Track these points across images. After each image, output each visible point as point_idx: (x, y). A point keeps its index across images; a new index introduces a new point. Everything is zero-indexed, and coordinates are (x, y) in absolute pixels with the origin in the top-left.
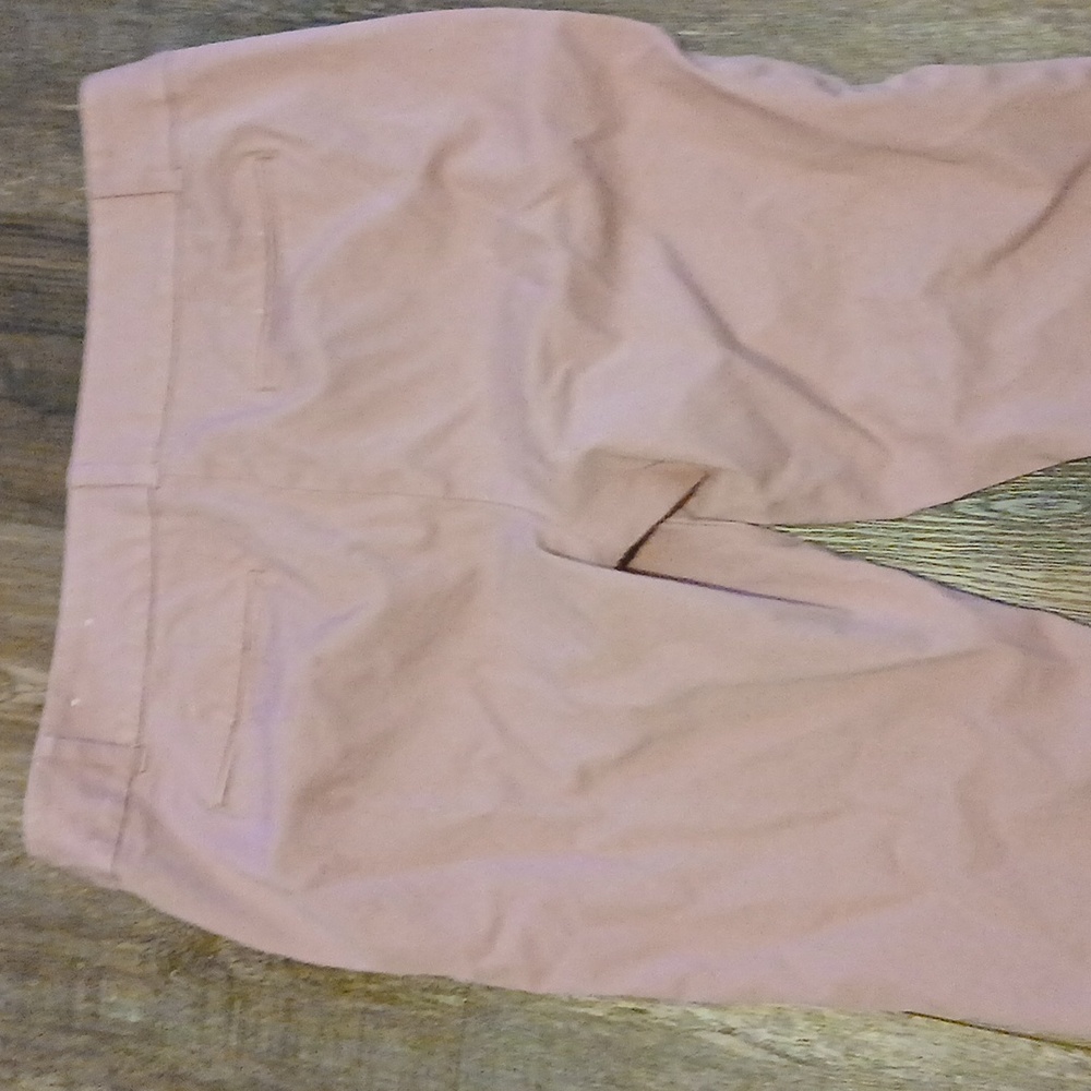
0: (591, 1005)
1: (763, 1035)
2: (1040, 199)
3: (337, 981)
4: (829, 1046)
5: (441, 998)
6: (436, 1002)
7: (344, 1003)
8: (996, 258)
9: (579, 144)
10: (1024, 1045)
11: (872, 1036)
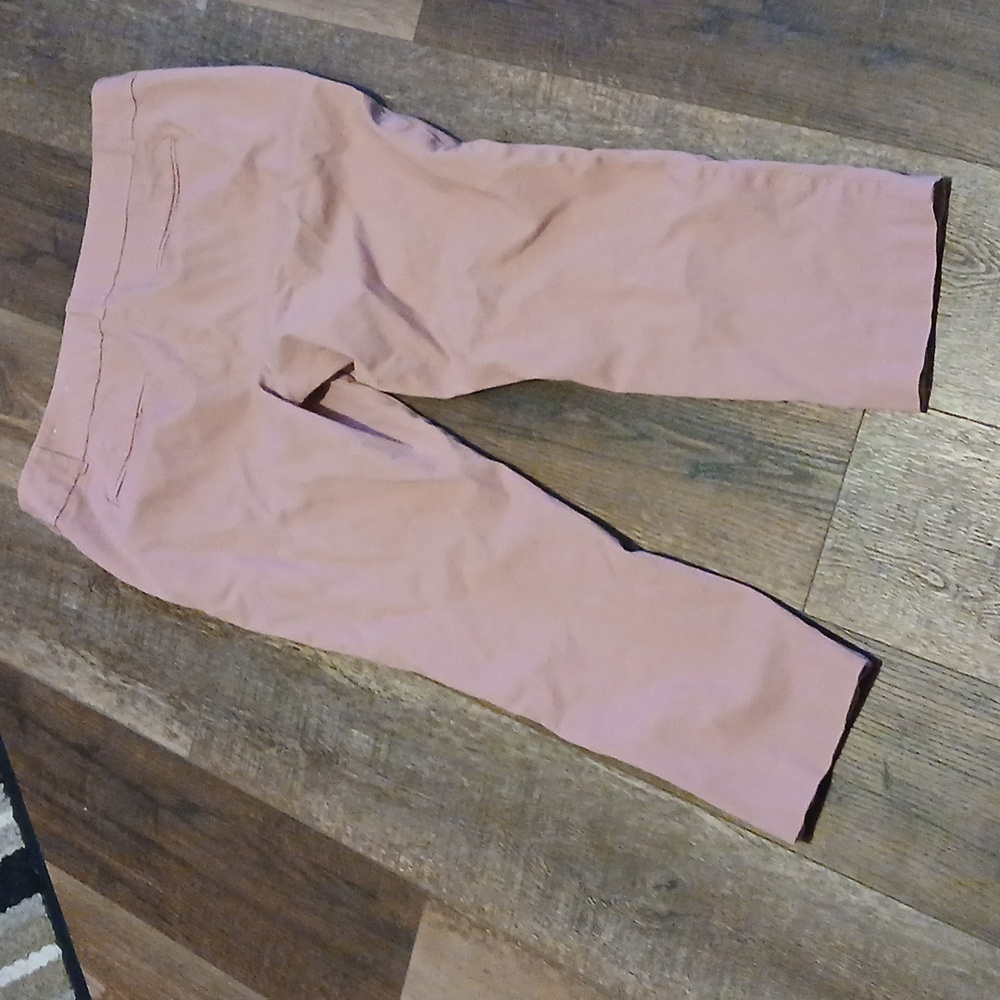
0: (275, 642)
1: (349, 672)
2: (530, 227)
3: (166, 607)
4: (377, 684)
5: (209, 624)
6: (207, 626)
7: (166, 618)
8: (505, 259)
9: (316, 156)
10: (464, 700)
11: (398, 683)
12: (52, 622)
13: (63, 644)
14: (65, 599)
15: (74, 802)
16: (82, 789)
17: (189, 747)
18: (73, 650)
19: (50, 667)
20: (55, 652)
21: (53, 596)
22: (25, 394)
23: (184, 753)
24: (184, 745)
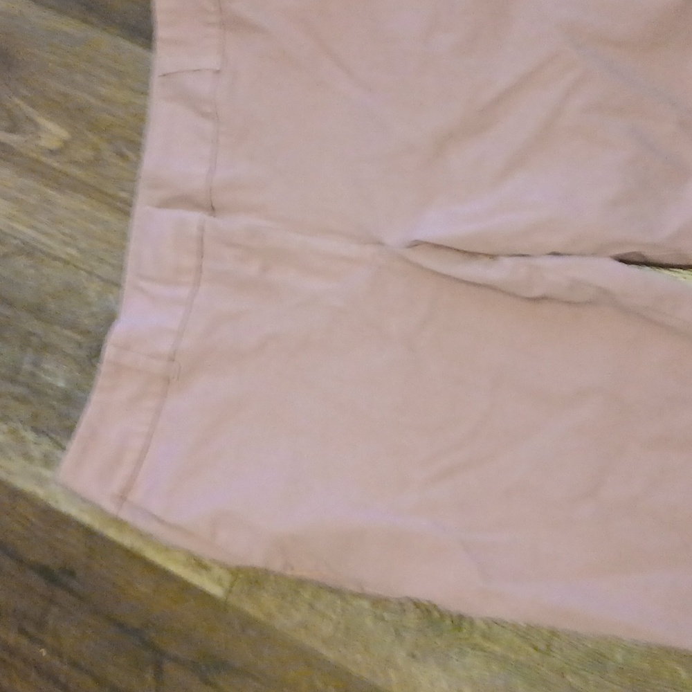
12: (22, 400)
13: (35, 430)
14: (46, 372)
15: (24, 642)
16: (41, 625)
17: (227, 584)
18: (51, 438)
19: (10, 459)
20: (22, 440)
21: (27, 367)
22: (18, 101)
23: (216, 591)
24: (219, 582)
